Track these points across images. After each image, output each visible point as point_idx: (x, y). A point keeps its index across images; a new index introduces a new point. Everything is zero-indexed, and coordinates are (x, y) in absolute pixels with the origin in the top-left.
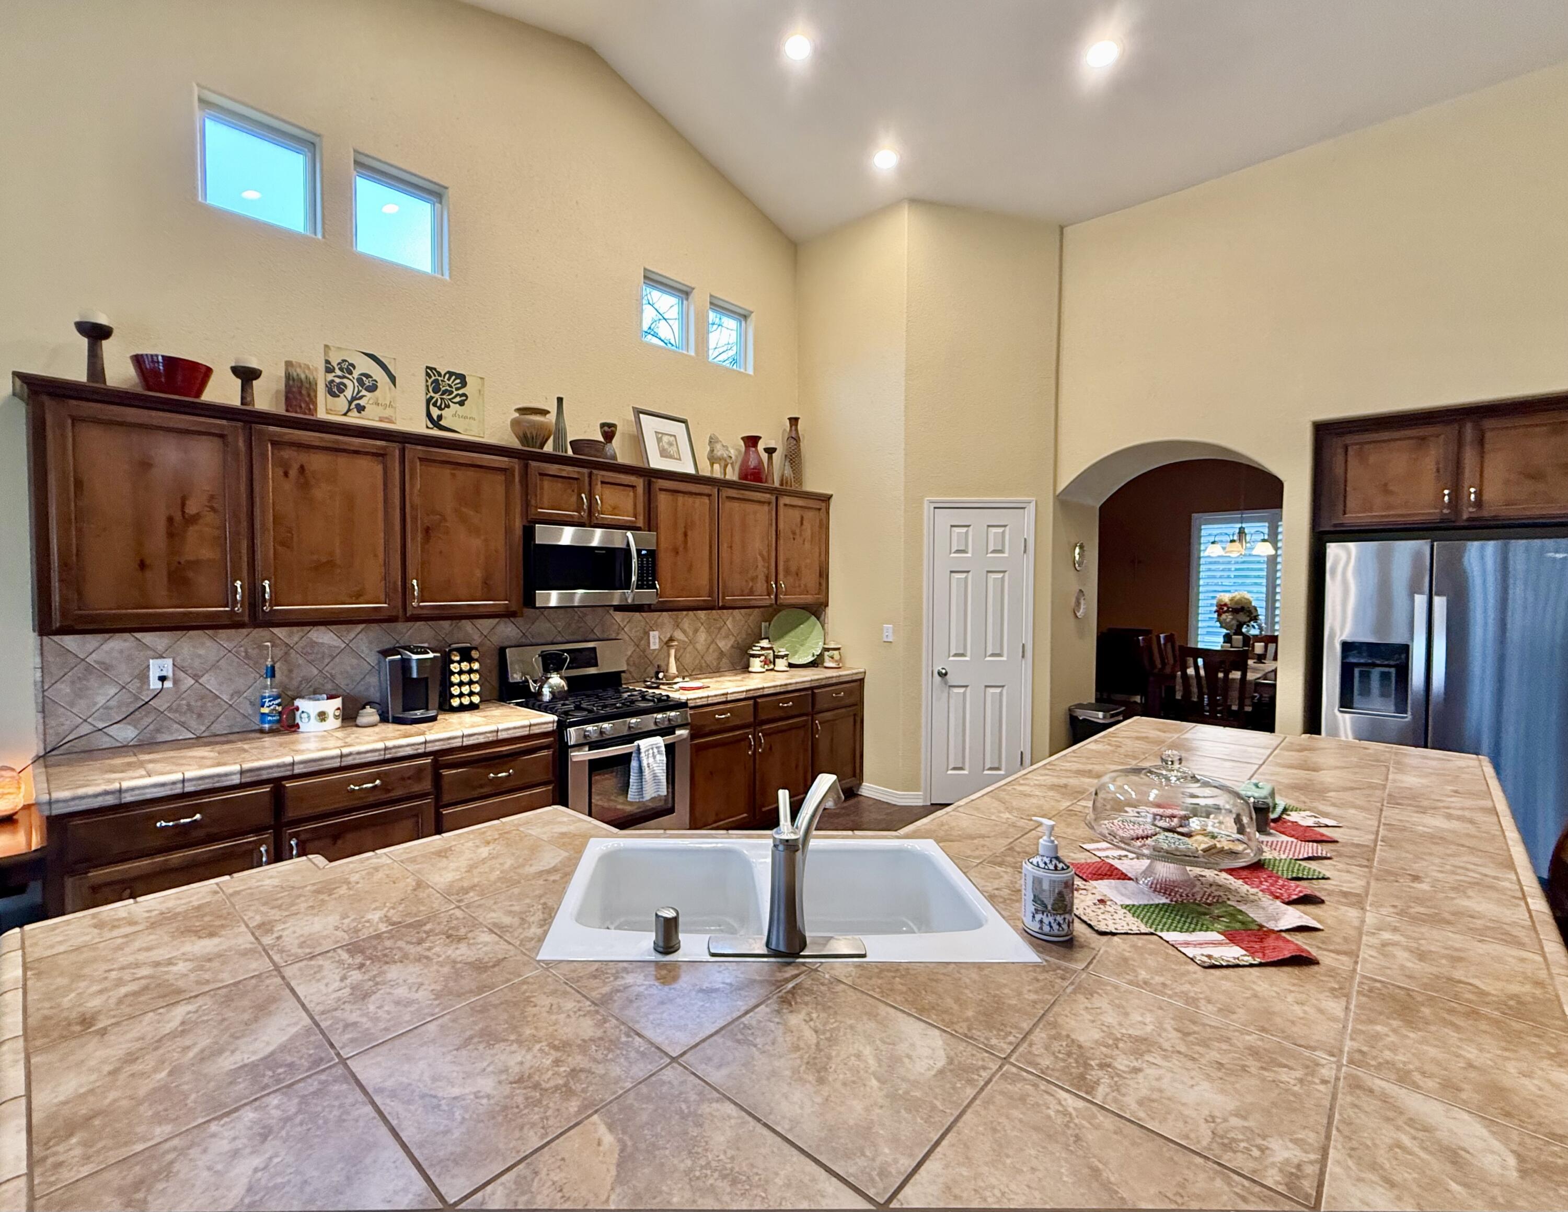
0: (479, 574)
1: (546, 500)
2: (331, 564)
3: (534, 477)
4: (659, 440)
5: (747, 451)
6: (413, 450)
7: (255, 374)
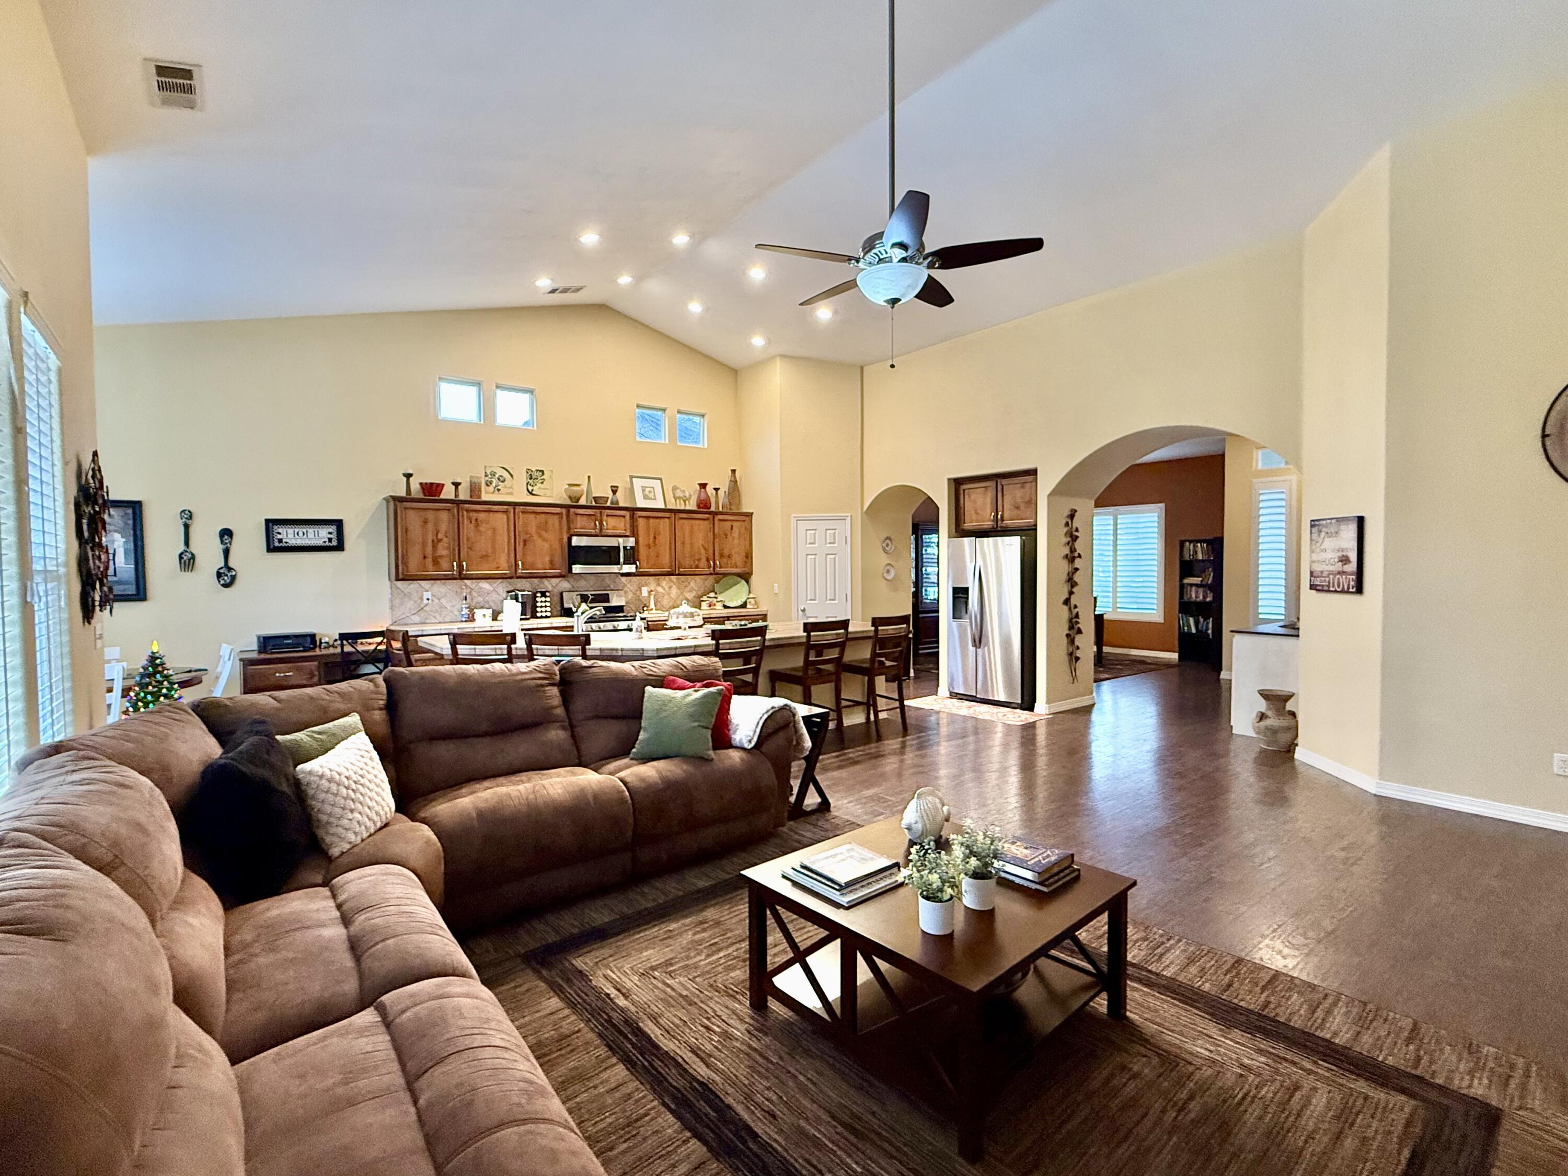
0: (547, 559)
1: (579, 525)
2: (487, 556)
3: (572, 516)
4: (643, 491)
5: (700, 492)
6: (518, 509)
7: (459, 484)
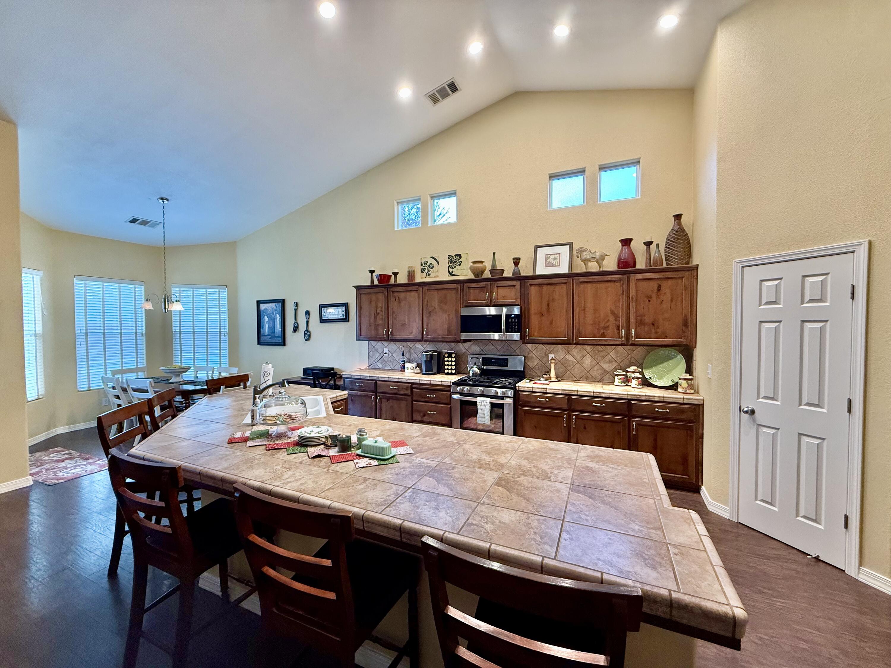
0: (446, 326)
1: (472, 298)
2: (405, 324)
3: (467, 290)
4: (547, 258)
5: (622, 249)
6: (425, 288)
7: (397, 273)
